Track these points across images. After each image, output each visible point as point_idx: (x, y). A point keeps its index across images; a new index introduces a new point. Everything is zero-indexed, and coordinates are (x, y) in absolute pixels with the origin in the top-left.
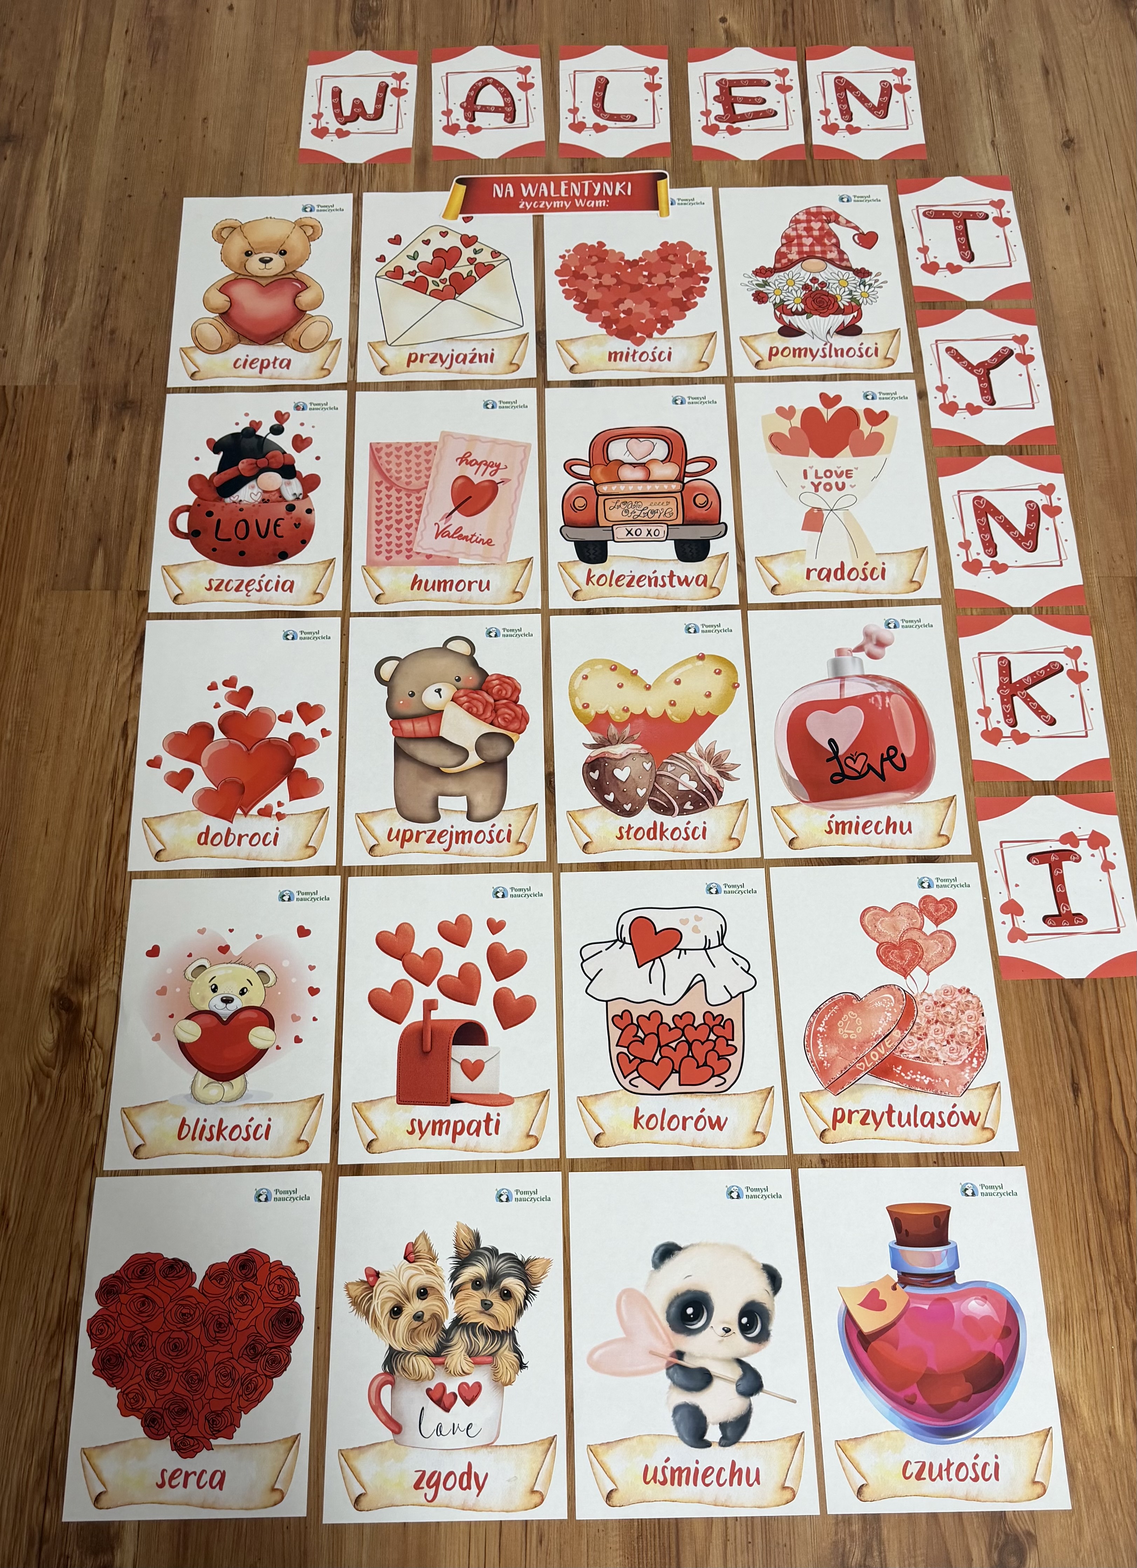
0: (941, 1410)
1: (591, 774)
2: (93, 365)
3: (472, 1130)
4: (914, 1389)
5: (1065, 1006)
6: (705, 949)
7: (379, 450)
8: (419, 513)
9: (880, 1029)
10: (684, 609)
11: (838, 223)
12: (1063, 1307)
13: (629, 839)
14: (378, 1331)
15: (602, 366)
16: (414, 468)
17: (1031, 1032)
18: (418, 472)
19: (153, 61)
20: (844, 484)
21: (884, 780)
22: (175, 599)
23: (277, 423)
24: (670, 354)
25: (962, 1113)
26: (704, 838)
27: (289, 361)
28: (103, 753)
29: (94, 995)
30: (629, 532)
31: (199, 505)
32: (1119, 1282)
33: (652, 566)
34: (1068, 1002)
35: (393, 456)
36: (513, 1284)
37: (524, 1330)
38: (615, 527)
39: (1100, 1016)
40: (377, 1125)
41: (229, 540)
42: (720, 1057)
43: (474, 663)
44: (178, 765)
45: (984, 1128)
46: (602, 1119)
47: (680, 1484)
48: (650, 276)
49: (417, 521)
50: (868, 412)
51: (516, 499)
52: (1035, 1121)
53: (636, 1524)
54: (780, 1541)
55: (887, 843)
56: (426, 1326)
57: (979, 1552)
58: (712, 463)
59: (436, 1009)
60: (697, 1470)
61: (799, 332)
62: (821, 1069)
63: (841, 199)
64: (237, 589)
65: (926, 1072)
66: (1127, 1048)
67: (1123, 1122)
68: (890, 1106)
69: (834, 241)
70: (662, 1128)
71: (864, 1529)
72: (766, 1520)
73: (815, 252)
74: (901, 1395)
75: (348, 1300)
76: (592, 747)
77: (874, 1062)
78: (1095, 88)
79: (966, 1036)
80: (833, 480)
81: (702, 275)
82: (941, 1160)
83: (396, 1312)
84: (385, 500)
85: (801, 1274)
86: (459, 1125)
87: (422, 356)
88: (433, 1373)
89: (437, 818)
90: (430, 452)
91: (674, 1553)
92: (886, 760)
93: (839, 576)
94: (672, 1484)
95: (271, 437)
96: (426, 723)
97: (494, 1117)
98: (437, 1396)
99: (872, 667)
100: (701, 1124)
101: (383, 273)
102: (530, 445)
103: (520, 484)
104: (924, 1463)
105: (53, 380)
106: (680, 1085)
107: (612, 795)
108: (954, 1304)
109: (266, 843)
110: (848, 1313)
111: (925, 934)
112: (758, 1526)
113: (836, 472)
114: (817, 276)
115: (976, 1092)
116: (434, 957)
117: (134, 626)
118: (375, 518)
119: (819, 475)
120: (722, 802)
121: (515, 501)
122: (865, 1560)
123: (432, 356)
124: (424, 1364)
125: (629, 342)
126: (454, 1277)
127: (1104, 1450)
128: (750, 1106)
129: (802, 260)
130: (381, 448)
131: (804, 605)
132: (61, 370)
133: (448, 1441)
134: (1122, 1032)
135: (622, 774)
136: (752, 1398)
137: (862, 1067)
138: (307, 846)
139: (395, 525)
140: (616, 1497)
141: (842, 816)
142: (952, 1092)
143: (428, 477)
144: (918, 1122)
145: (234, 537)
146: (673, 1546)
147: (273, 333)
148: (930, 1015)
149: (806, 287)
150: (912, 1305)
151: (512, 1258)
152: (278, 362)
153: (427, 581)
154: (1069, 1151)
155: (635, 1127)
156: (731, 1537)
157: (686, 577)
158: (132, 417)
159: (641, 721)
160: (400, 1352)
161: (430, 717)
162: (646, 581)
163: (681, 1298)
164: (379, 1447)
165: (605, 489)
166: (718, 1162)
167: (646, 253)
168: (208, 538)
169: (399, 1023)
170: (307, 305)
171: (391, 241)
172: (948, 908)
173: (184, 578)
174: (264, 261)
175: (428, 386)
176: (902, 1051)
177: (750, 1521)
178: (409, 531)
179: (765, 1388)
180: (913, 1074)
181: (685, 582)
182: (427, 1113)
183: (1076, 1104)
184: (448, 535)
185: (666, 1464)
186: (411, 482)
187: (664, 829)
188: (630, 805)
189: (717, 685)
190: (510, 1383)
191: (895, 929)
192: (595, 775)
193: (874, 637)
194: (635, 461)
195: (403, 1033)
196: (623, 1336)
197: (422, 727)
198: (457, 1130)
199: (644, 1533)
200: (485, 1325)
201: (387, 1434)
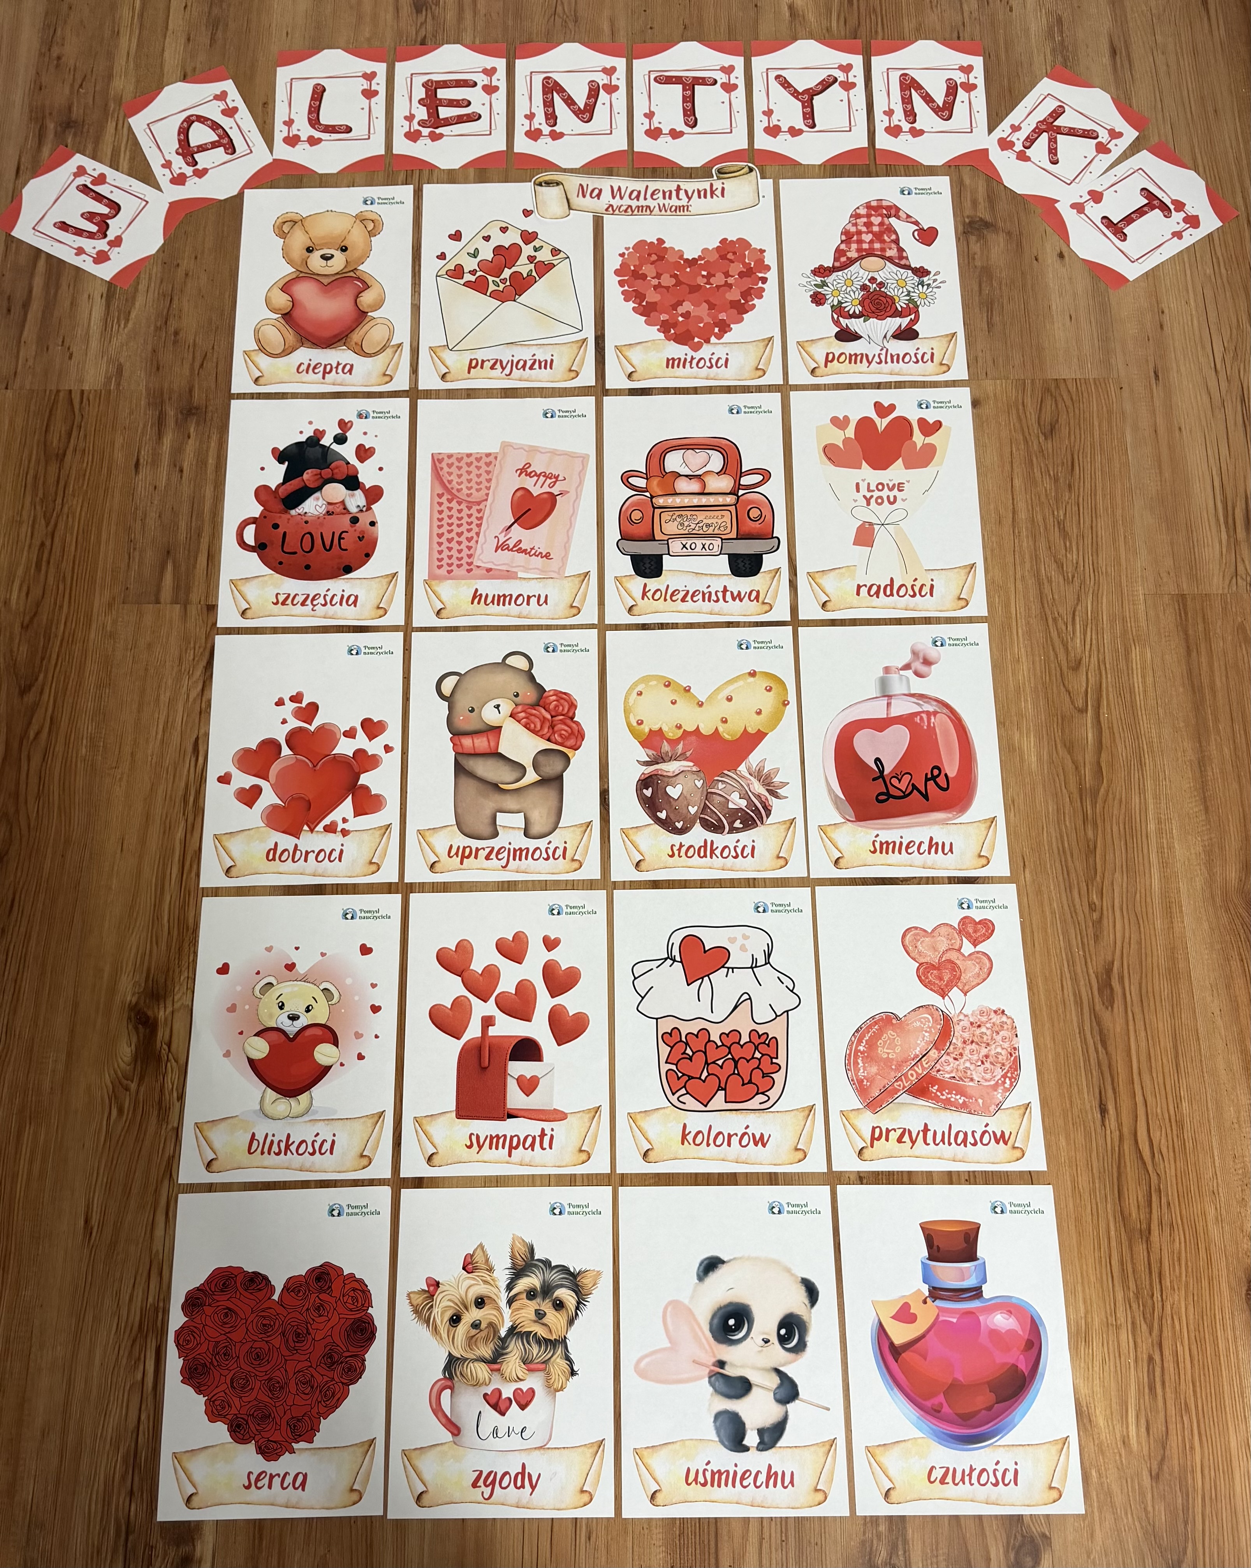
0: (965, 1419)
1: (645, 791)
2: (158, 369)
3: (527, 1145)
4: (941, 1398)
5: (1096, 1028)
6: (752, 968)
7: (440, 461)
8: (479, 526)
9: (918, 1049)
10: (736, 624)
11: (898, 218)
12: (1083, 1321)
13: (680, 857)
14: (438, 1338)
15: (659, 373)
16: (475, 479)
17: (1062, 1054)
18: (478, 484)
19: (213, 40)
20: (895, 497)
21: (927, 800)
22: (243, 613)
23: (340, 432)
24: (727, 360)
25: (994, 1132)
26: (753, 856)
27: (352, 366)
28: (176, 769)
29: (169, 1010)
30: (684, 546)
31: (265, 517)
32: (1138, 1298)
33: (707, 581)
34: (1099, 1023)
35: (454, 466)
36: (565, 1294)
37: (575, 1339)
38: (670, 541)
39: (1129, 1038)
40: (437, 1140)
41: (295, 553)
42: (765, 1075)
43: (532, 678)
44: (247, 781)
45: (1014, 1148)
46: (651, 1135)
47: (719, 1486)
48: (710, 276)
49: (478, 534)
50: (922, 422)
51: (574, 513)
52: (1063, 1142)
53: (678, 1522)
54: (812, 1541)
55: (929, 864)
56: (483, 1334)
57: (997, 1552)
58: (766, 475)
59: (494, 1025)
60: (735, 1473)
61: (855, 337)
62: (861, 1088)
63: (902, 192)
64: (303, 604)
65: (961, 1092)
66: (1154, 1070)
67: (1147, 1143)
68: (926, 1125)
69: (894, 237)
70: (708, 1145)
71: (890, 1530)
72: (799, 1520)
73: (874, 249)
74: (928, 1404)
75: (410, 1309)
76: (646, 764)
77: (912, 1081)
78: (1162, 69)
79: (1000, 1057)
80: (885, 493)
81: (760, 275)
82: (973, 1178)
83: (455, 1320)
84: (446, 513)
85: (837, 1287)
86: (515, 1140)
87: (483, 361)
88: (490, 1379)
89: (495, 834)
90: (491, 463)
91: (713, 1550)
92: (930, 779)
93: (888, 593)
94: (712, 1485)
95: (335, 447)
96: (485, 739)
97: (548, 1132)
98: (493, 1401)
99: (918, 686)
100: (745, 1141)
101: (443, 272)
102: (588, 456)
103: (578, 497)
104: (948, 1469)
105: (118, 384)
106: (726, 1102)
107: (664, 812)
108: (981, 1318)
109: (332, 859)
110: (881, 1325)
111: (963, 955)
112: (791, 1525)
113: (888, 485)
114: (876, 275)
115: (1008, 1111)
116: (492, 974)
117: (203, 641)
118: (436, 531)
119: (871, 488)
120: (770, 821)
121: (572, 515)
122: (891, 1558)
123: (492, 362)
124: (481, 1371)
125: (687, 347)
126: (509, 1287)
127: (1118, 1458)
128: (793, 1122)
129: (861, 258)
130: (443, 459)
131: (854, 622)
132: (126, 373)
133: (503, 1443)
134: (1149, 1054)
135: (674, 792)
136: (788, 1406)
137: (899, 1086)
138: (371, 863)
139: (456, 539)
140: (660, 1498)
141: (886, 835)
142: (984, 1111)
143: (488, 488)
144: (952, 1140)
145: (300, 551)
146: (712, 1543)
147: (335, 336)
148: (966, 1035)
149: (864, 287)
150: (941, 1318)
151: (564, 1269)
152: (340, 367)
153: (487, 596)
154: (1095, 1171)
155: (683, 1143)
156: (766, 1535)
157: (739, 592)
158: (198, 424)
159: (693, 738)
160: (458, 1359)
161: (489, 733)
162: (700, 597)
163: (723, 1310)
164: (439, 1448)
165: (660, 501)
166: (761, 1178)
167: (705, 250)
168: (274, 551)
169: (458, 1039)
170: (369, 306)
171: (451, 237)
172: (985, 929)
173: (252, 592)
174: (325, 258)
175: (488, 393)
176: (939, 1071)
177: (784, 1521)
178: (470, 544)
179: (801, 1396)
180: (948, 1094)
181: (738, 597)
182: (485, 1128)
183: (1103, 1124)
184: (507, 548)
185: (707, 1467)
186: (471, 494)
187: (714, 847)
188: (682, 823)
189: (767, 702)
190: (562, 1389)
191: (935, 949)
192: (648, 793)
193: (921, 655)
194: (692, 473)
195: (462, 1049)
196: (669, 1345)
197: (481, 743)
198: (513, 1145)
199: (686, 1532)
200: (538, 1334)
201: (447, 1436)
